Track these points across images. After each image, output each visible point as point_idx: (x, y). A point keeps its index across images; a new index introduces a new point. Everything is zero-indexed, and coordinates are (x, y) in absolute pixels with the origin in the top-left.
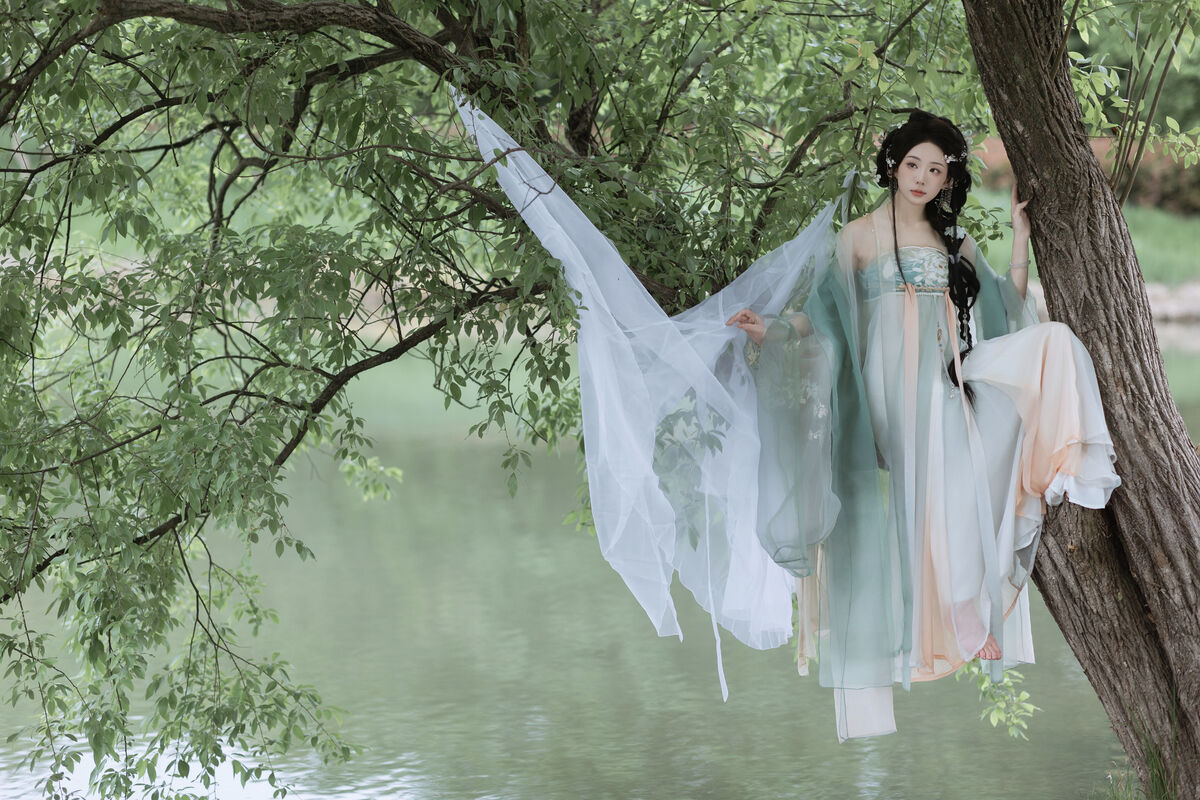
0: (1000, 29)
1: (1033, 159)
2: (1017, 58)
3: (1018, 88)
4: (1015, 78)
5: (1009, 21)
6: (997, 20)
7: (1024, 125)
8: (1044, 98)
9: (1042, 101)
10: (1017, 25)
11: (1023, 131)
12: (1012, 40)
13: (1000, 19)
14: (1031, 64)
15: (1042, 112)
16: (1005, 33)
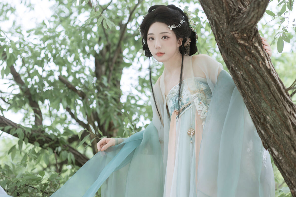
0: (249, 86)
1: (289, 174)
2: (263, 104)
3: (268, 125)
4: (265, 119)
5: (254, 80)
6: (245, 80)
7: (278, 151)
8: (289, 131)
9: (288, 134)
10: (261, 82)
11: (278, 155)
12: (259, 93)
13: (247, 79)
14: (276, 108)
15: (288, 141)
16: (252, 88)
